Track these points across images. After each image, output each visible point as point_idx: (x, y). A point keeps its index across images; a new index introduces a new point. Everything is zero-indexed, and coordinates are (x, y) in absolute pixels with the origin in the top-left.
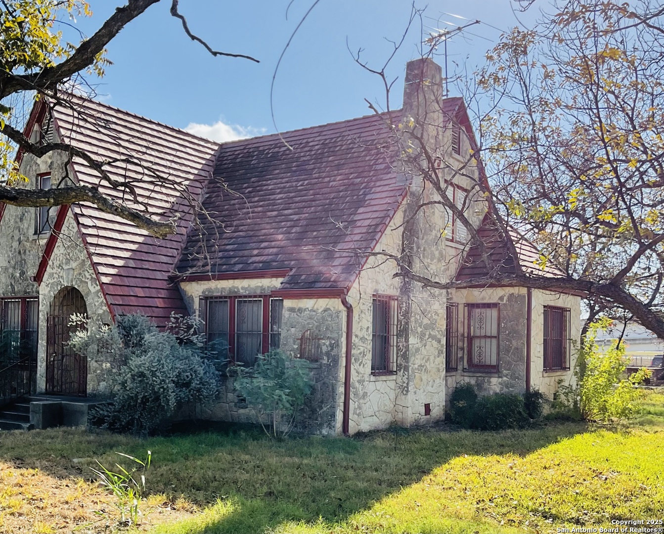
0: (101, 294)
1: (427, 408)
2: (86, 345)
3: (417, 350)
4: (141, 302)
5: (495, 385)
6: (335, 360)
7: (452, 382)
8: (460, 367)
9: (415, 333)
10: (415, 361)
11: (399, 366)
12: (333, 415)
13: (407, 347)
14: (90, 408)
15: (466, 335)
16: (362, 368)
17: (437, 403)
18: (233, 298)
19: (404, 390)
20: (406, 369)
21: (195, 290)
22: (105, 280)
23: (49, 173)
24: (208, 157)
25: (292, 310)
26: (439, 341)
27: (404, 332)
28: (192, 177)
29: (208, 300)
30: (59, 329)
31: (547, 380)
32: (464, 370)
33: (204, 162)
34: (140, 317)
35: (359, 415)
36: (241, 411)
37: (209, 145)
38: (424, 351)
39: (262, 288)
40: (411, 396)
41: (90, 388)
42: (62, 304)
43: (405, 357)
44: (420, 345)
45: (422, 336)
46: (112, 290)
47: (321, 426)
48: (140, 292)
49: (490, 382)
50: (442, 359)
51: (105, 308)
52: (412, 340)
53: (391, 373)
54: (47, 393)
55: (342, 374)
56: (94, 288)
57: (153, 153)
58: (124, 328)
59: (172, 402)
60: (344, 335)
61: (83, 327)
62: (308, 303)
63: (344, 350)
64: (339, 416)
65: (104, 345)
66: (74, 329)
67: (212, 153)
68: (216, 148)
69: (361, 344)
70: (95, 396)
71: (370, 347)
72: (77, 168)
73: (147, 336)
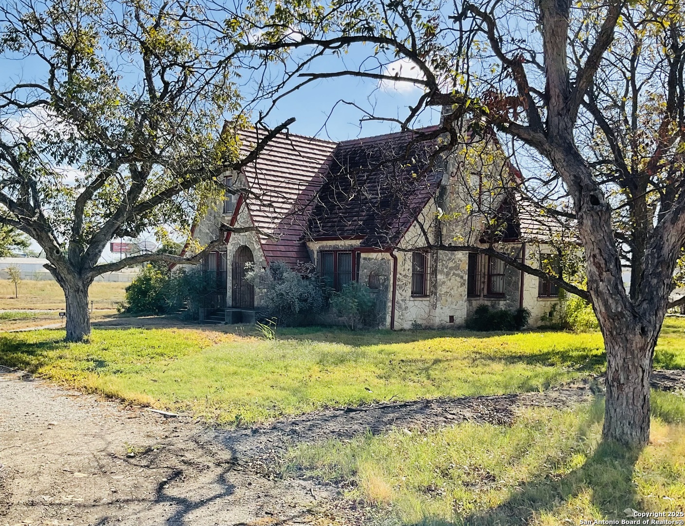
0: (261, 250)
1: (452, 318)
2: (253, 279)
3: (444, 283)
4: (284, 254)
5: (502, 305)
6: (387, 288)
7: (476, 303)
8: (482, 295)
9: (442, 272)
10: (442, 290)
11: (432, 292)
12: (385, 319)
13: (436, 281)
14: (256, 313)
15: (486, 273)
16: (405, 292)
17: (459, 316)
18: (336, 251)
19: (434, 306)
20: (436, 294)
21: (315, 246)
22: (263, 242)
23: (231, 176)
24: (328, 154)
25: (365, 259)
26: (462, 277)
27: (435, 272)
28: (316, 170)
29: (323, 253)
30: (238, 270)
31: (542, 303)
32: (484, 296)
33: (325, 158)
34: (282, 263)
35: (402, 319)
36: (340, 319)
37: (330, 145)
38: (449, 283)
39: (351, 246)
40: (438, 310)
41: (256, 304)
42: (239, 255)
43: (435, 287)
44: (446, 280)
45: (447, 274)
46: (267, 248)
47: (378, 324)
48: (282, 248)
49: (499, 304)
50: (464, 290)
51: (263, 258)
52: (439, 277)
53: (426, 296)
54: (233, 307)
55: (390, 295)
56: (257, 247)
57: (292, 157)
58: (274, 270)
59: (297, 309)
60: (392, 273)
61: (252, 269)
62: (373, 255)
63: (392, 282)
64: (388, 319)
65: (262, 278)
66: (247, 270)
67: (332, 150)
68: (335, 146)
69: (403, 278)
70: (258, 308)
71: (410, 280)
72: (247, 174)
73: (284, 274)
